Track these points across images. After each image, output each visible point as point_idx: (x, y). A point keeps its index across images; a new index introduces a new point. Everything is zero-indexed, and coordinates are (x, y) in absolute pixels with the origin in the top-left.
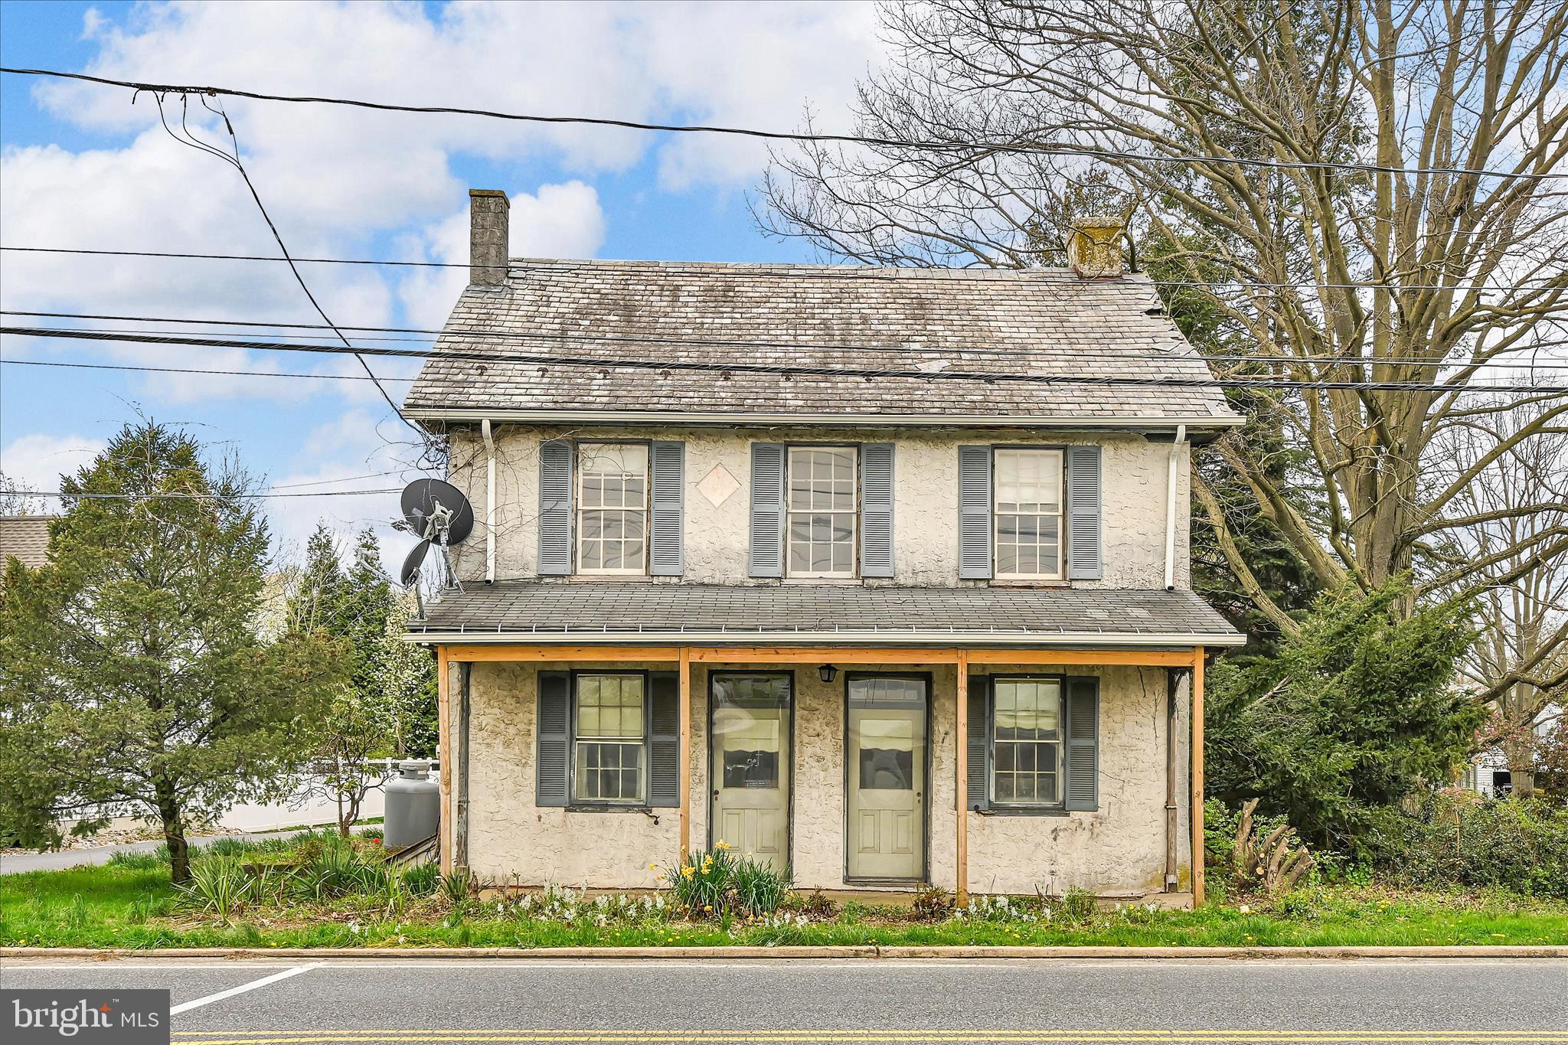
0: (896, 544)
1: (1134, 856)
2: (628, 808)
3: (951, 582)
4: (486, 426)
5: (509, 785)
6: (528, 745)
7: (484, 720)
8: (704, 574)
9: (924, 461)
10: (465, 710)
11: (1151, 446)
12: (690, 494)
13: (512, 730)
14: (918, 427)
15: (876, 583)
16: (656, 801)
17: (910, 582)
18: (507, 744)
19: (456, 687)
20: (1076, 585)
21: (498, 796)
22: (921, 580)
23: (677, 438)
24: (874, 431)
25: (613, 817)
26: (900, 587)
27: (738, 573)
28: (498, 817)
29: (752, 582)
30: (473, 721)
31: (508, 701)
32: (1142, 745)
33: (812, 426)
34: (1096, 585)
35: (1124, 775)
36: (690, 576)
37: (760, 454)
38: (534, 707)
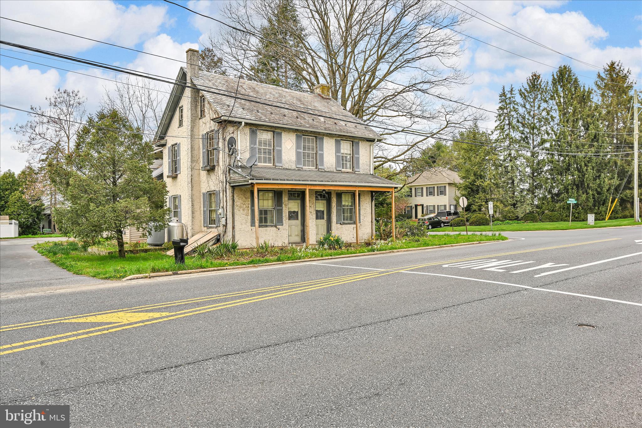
0: (324, 161)
1: (366, 233)
2: (272, 226)
3: (335, 171)
4: (243, 124)
5: (244, 221)
6: (248, 210)
7: (238, 203)
8: (286, 166)
9: (329, 142)
10: (233, 201)
11: (367, 142)
12: (283, 146)
13: (245, 206)
14: (331, 134)
15: (321, 170)
16: (278, 224)
17: (327, 170)
18: (244, 210)
19: (231, 195)
20: (356, 172)
21: (242, 224)
22: (329, 170)
23: (280, 131)
24: (319, 133)
25: (268, 229)
26: (325, 171)
27: (294, 167)
28: (242, 230)
29: (297, 169)
30: (235, 204)
31: (244, 198)
32: (367, 208)
33: (312, 131)
34: (359, 173)
35: (365, 215)
36: (284, 167)
37: (298, 137)
38: (250, 200)
